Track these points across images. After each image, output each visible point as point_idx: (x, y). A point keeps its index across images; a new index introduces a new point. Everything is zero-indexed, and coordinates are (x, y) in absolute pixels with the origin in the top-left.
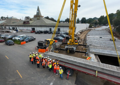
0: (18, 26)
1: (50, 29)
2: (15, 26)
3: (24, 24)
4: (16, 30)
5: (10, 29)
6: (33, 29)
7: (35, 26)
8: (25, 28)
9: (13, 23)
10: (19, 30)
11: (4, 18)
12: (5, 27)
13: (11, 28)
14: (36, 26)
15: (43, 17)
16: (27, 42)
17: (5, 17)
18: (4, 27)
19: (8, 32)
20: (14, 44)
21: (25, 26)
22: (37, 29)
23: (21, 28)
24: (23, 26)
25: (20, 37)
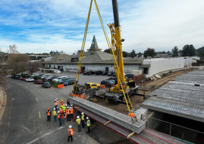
0: (65, 64)
1: (107, 69)
2: (61, 64)
3: (72, 61)
4: (62, 70)
5: (55, 68)
6: (83, 68)
7: (85, 64)
8: (73, 67)
9: (60, 60)
10: (65, 70)
11: (53, 54)
12: (50, 66)
13: (56, 66)
14: (87, 64)
15: (101, 49)
16: (65, 85)
17: (54, 52)
18: (48, 66)
19: (51, 72)
20: (50, 87)
21: (73, 64)
22: (88, 68)
23: (68, 67)
24: (70, 64)
25: (60, 79)
